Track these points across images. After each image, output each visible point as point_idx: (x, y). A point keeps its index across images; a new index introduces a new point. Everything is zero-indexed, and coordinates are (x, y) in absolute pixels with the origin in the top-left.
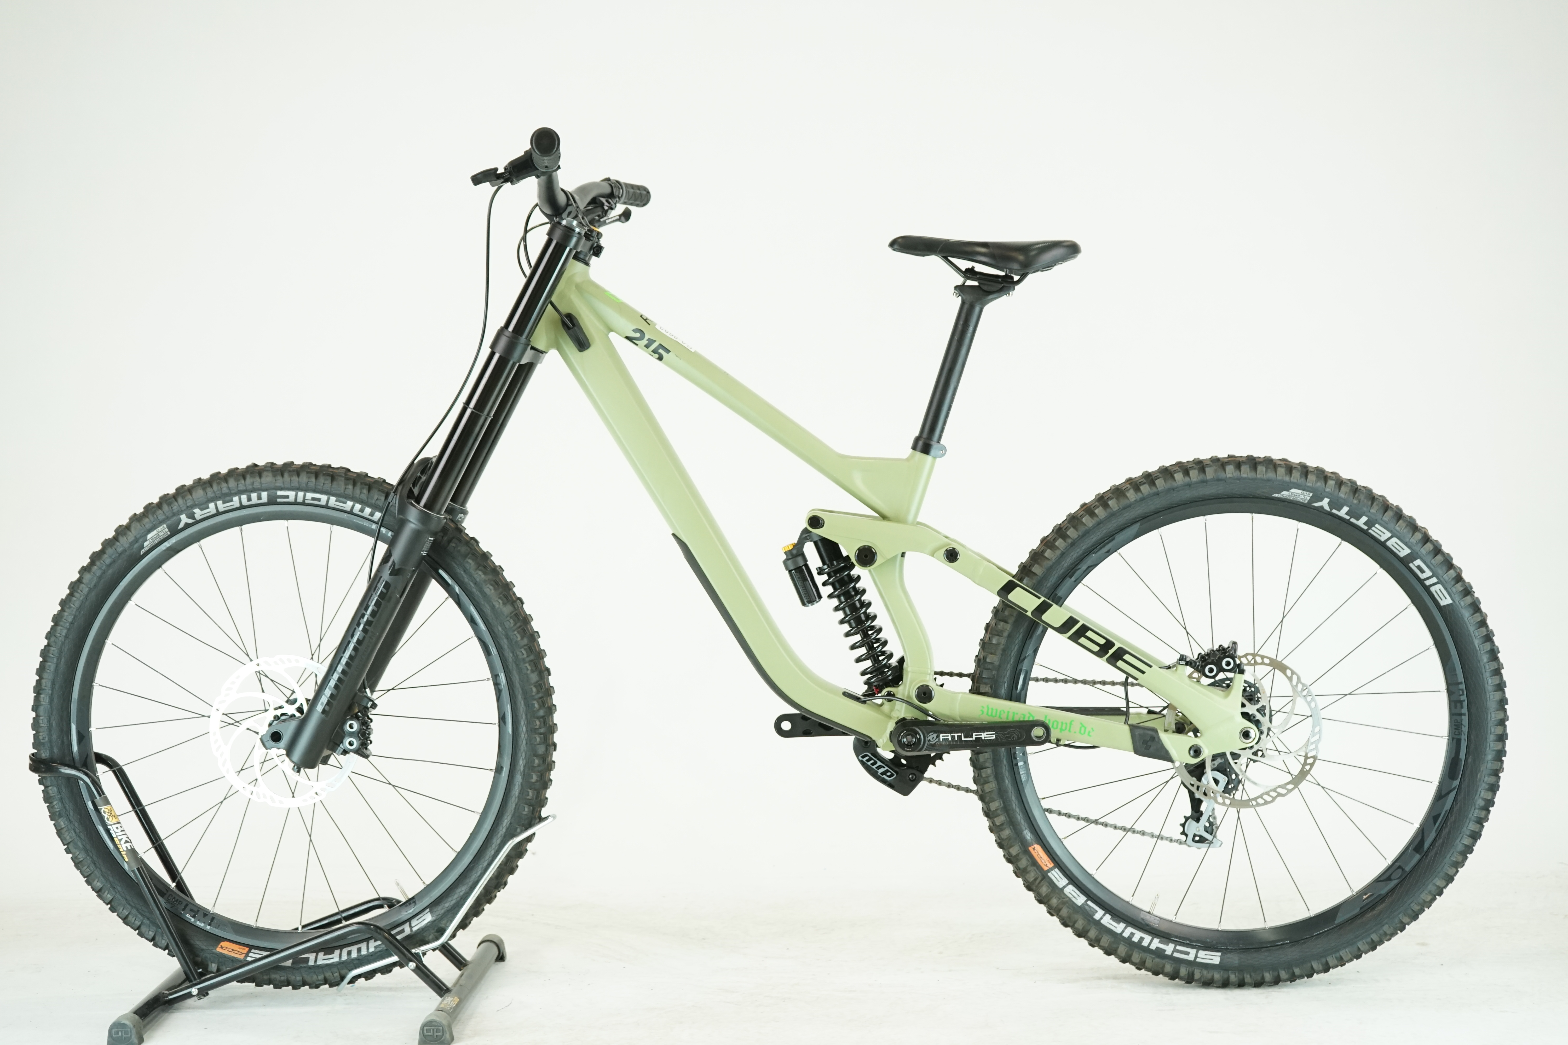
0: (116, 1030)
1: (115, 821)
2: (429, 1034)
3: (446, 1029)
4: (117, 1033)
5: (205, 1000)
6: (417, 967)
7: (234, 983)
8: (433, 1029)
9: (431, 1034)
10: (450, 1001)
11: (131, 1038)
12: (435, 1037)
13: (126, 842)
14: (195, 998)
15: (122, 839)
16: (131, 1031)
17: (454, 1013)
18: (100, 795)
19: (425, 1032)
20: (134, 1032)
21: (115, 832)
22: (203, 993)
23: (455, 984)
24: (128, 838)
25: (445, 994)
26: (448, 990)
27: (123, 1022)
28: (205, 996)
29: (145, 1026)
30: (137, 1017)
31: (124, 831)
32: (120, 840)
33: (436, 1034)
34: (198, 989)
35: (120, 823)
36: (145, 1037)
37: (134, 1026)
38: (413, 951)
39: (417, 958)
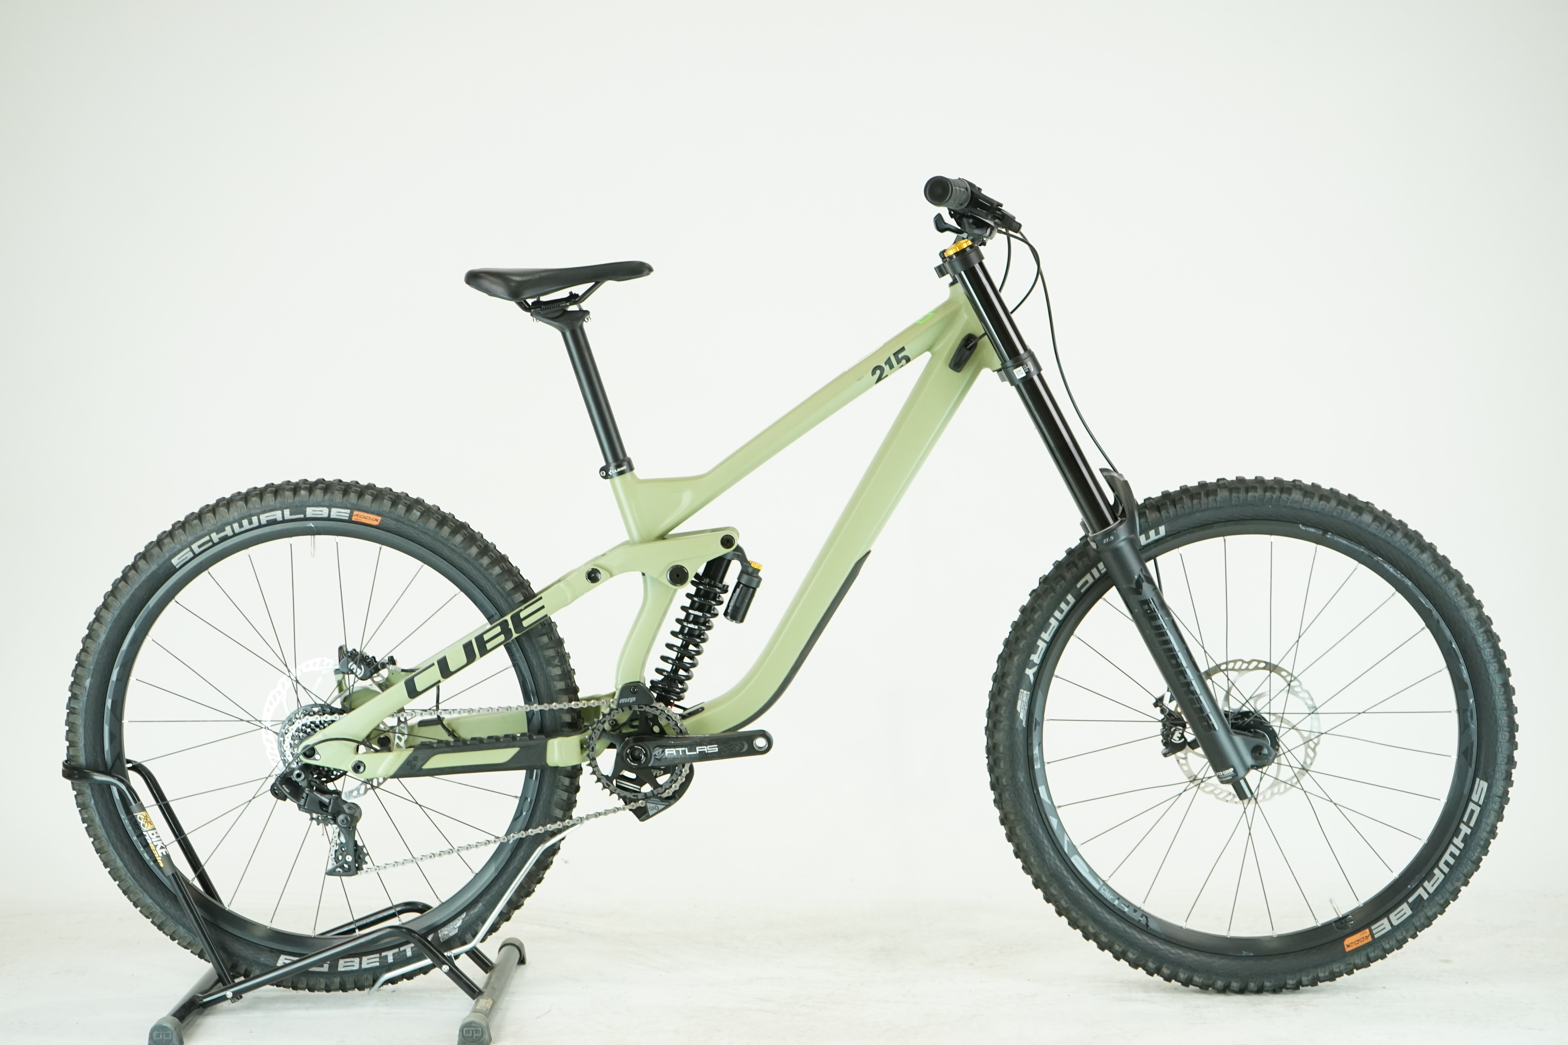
0: (157, 1032)
1: (150, 827)
2: (468, 1035)
3: (485, 1030)
4: (158, 1036)
5: (239, 1003)
6: (451, 969)
7: (268, 987)
8: (472, 1031)
9: (471, 1035)
10: (484, 1003)
11: (171, 1040)
12: (474, 1038)
13: (162, 848)
14: (229, 1001)
15: (157, 845)
16: (172, 1033)
17: (488, 1013)
18: (136, 802)
19: (464, 1032)
20: (175, 1034)
21: (151, 839)
22: (237, 996)
23: (486, 986)
24: (163, 844)
25: (477, 996)
26: (480, 993)
27: (164, 1025)
28: (238, 999)
29: (184, 1028)
30: (177, 1020)
31: (159, 837)
32: (156, 846)
33: (475, 1035)
34: (233, 992)
35: (155, 829)
36: (185, 1040)
37: (175, 1029)
38: (446, 954)
39: (450, 961)
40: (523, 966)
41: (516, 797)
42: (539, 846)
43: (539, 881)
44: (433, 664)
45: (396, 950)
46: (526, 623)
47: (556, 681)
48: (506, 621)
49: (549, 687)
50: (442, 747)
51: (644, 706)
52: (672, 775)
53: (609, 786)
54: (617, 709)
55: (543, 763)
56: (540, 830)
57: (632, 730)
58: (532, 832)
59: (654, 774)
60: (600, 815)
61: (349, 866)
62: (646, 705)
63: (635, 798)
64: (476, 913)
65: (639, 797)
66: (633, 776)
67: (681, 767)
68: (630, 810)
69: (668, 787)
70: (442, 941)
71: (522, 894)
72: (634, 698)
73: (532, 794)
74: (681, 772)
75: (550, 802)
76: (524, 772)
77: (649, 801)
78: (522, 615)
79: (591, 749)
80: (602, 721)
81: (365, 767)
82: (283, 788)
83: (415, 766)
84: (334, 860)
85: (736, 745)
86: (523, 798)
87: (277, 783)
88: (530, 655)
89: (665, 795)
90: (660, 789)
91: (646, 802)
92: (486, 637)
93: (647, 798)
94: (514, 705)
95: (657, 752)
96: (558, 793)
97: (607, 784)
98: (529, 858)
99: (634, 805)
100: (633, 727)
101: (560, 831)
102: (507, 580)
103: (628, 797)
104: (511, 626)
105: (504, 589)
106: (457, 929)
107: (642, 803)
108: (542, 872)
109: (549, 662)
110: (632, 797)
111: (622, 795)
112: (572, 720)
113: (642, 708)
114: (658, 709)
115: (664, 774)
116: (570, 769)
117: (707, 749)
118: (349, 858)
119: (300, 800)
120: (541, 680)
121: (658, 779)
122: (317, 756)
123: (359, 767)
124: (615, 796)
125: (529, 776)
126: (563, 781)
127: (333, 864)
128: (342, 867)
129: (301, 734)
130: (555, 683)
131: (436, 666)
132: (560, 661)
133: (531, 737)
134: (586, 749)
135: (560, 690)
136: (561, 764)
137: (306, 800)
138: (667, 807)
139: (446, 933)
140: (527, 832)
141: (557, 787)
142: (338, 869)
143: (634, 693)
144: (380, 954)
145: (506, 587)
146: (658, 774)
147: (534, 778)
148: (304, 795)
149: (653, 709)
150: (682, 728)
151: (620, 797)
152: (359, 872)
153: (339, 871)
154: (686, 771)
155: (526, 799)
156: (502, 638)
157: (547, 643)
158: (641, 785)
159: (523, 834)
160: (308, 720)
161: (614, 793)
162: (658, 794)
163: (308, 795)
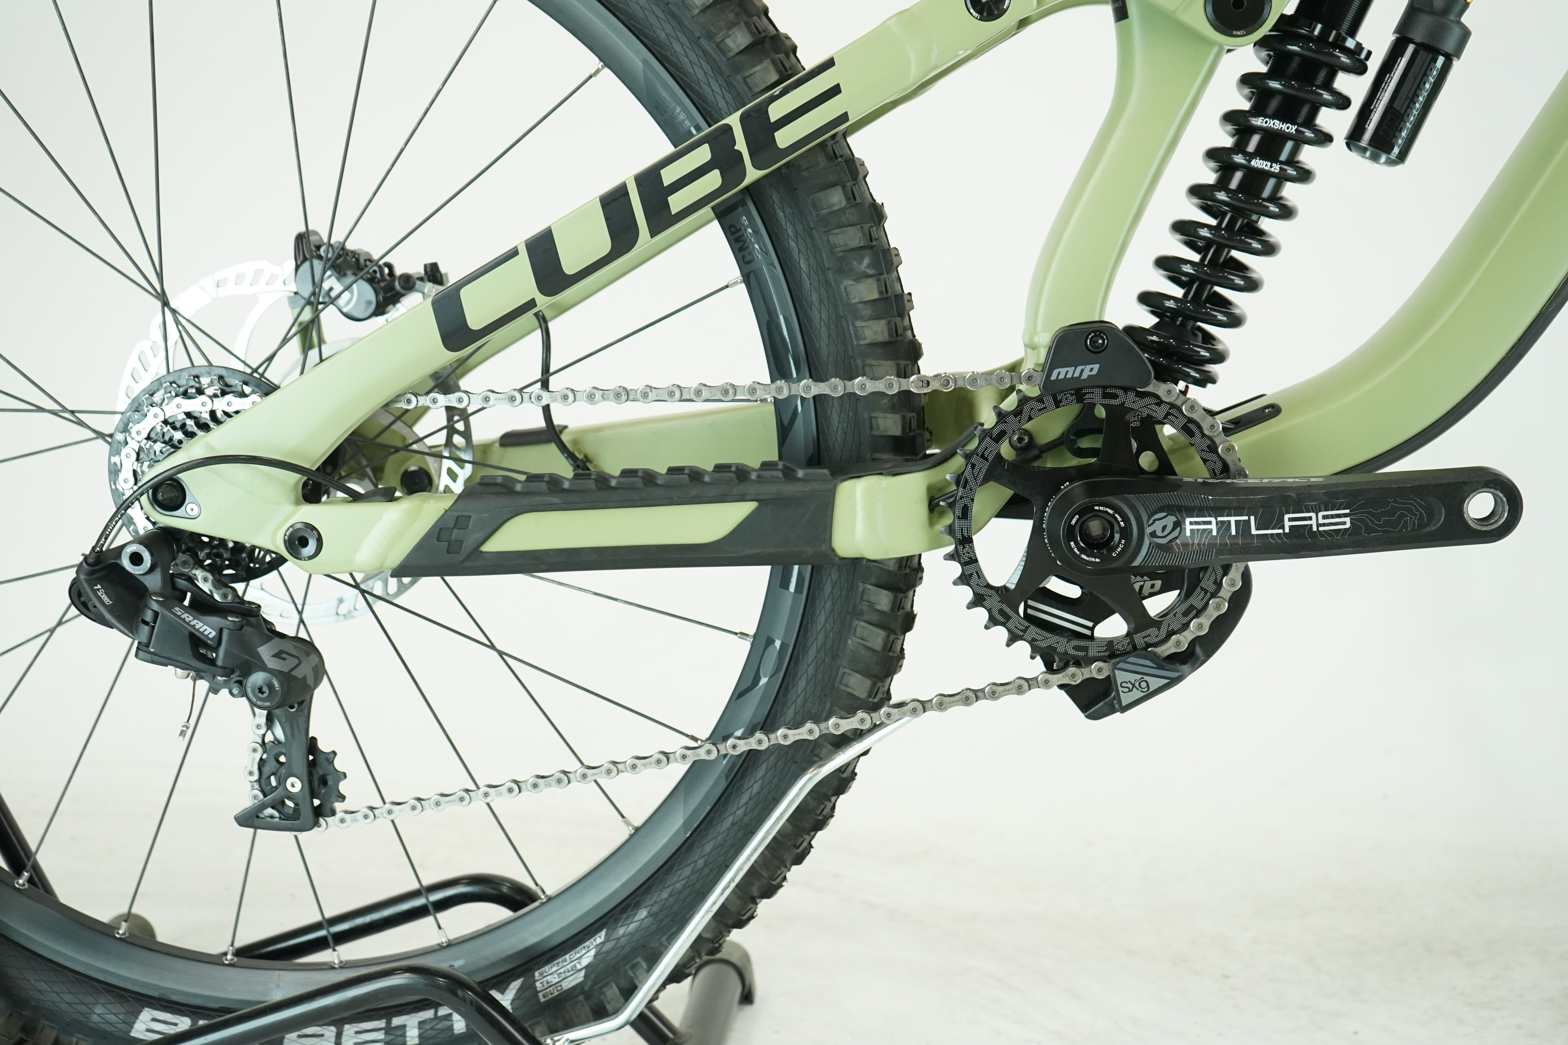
40: (748, 1010)
41: (743, 635)
42: (803, 771)
43: (799, 860)
44: (514, 253)
45: (428, 1014)
46: (784, 138)
47: (863, 319)
48: (728, 129)
49: (842, 335)
50: (539, 494)
51: (1119, 392)
52: (1188, 595)
53: (1008, 618)
54: (1040, 399)
55: (824, 548)
56: (808, 731)
57: (1075, 462)
58: (785, 736)
59: (1137, 587)
60: (977, 698)
61: (296, 804)
62: (1126, 389)
63: (1082, 654)
64: (632, 934)
65: (1092, 653)
66: (1073, 591)
67: (1220, 572)
68: (1061, 687)
69: (1175, 626)
70: (542, 1000)
71: (755, 891)
72: (1096, 367)
73: (787, 629)
74: (1219, 585)
75: (835, 656)
76: (764, 571)
77: (1121, 665)
78: (776, 112)
79: (958, 512)
80: (995, 433)
81: (320, 541)
82: (95, 592)
83: (460, 542)
84: (256, 786)
85: (1410, 511)
86: (764, 641)
87: (82, 577)
88: (793, 244)
89: (1167, 649)
90: (1152, 631)
91: (1115, 667)
92: (669, 176)
93: (1112, 656)
94: (743, 380)
95: (1160, 525)
96: (859, 630)
97: (1001, 612)
98: (776, 801)
99: (1076, 675)
100: (1081, 453)
101: (858, 735)
102: (731, 26)
103: (1061, 649)
104: (741, 145)
105: (722, 49)
106: (583, 973)
107: (1100, 670)
108: (807, 837)
109: (843, 268)
110: (1072, 652)
111: (1043, 644)
112: (903, 429)
113: (1115, 396)
114: (1160, 402)
115: (1164, 590)
116: (892, 567)
117: (1316, 520)
118: (295, 785)
119: (137, 628)
120: (819, 316)
121: (1146, 603)
122: (189, 508)
123: (304, 542)
124: (1023, 647)
125: (778, 583)
126: (873, 599)
127: (255, 797)
128: (278, 805)
129: (158, 446)
130: (859, 324)
131: (523, 256)
132: (874, 264)
133: (789, 474)
134: (942, 514)
135: (874, 345)
136: (873, 552)
137: (153, 627)
138: (1173, 682)
139: (554, 979)
140: (772, 736)
141: (857, 614)
142: (269, 811)
143: (1095, 352)
144: (389, 1023)
145: (729, 42)
146: (1146, 590)
147: (792, 588)
148: (149, 616)
149: (1147, 400)
150: (1229, 459)
151: (1036, 650)
152: (321, 820)
153: (272, 817)
154: (1230, 584)
155: (770, 642)
156: (713, 180)
157: (842, 210)
158: (1098, 619)
159: (760, 742)
160: (177, 408)
161: (1021, 638)
162: (1149, 645)
163: (156, 614)
